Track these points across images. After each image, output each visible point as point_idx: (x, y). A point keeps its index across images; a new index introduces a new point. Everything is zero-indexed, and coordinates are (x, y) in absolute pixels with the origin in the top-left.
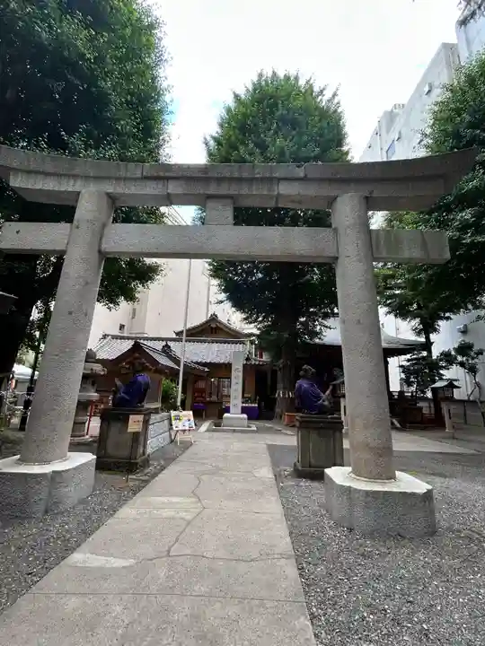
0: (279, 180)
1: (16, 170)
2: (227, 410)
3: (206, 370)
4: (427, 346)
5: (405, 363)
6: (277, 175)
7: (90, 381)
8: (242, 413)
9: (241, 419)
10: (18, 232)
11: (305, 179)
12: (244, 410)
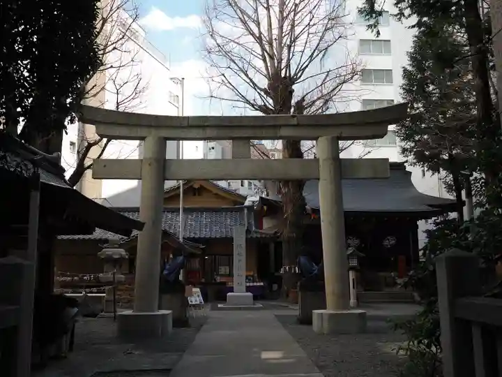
0: (281, 126)
2: (231, 289)
3: (201, 246)
6: (279, 123)
7: (118, 264)
8: (247, 291)
9: (247, 297)
10: (105, 167)
11: (297, 125)
12: (248, 289)
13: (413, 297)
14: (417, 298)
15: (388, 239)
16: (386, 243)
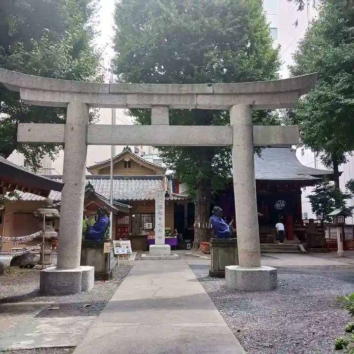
0: (197, 94)
1: (24, 88)
2: (153, 242)
3: (129, 207)
4: (335, 176)
5: (314, 194)
6: (196, 92)
7: (51, 223)
8: (166, 244)
9: (165, 248)
10: (29, 130)
11: (213, 94)
12: (167, 242)
13: (299, 249)
14: (303, 249)
15: (279, 202)
16: (277, 205)
